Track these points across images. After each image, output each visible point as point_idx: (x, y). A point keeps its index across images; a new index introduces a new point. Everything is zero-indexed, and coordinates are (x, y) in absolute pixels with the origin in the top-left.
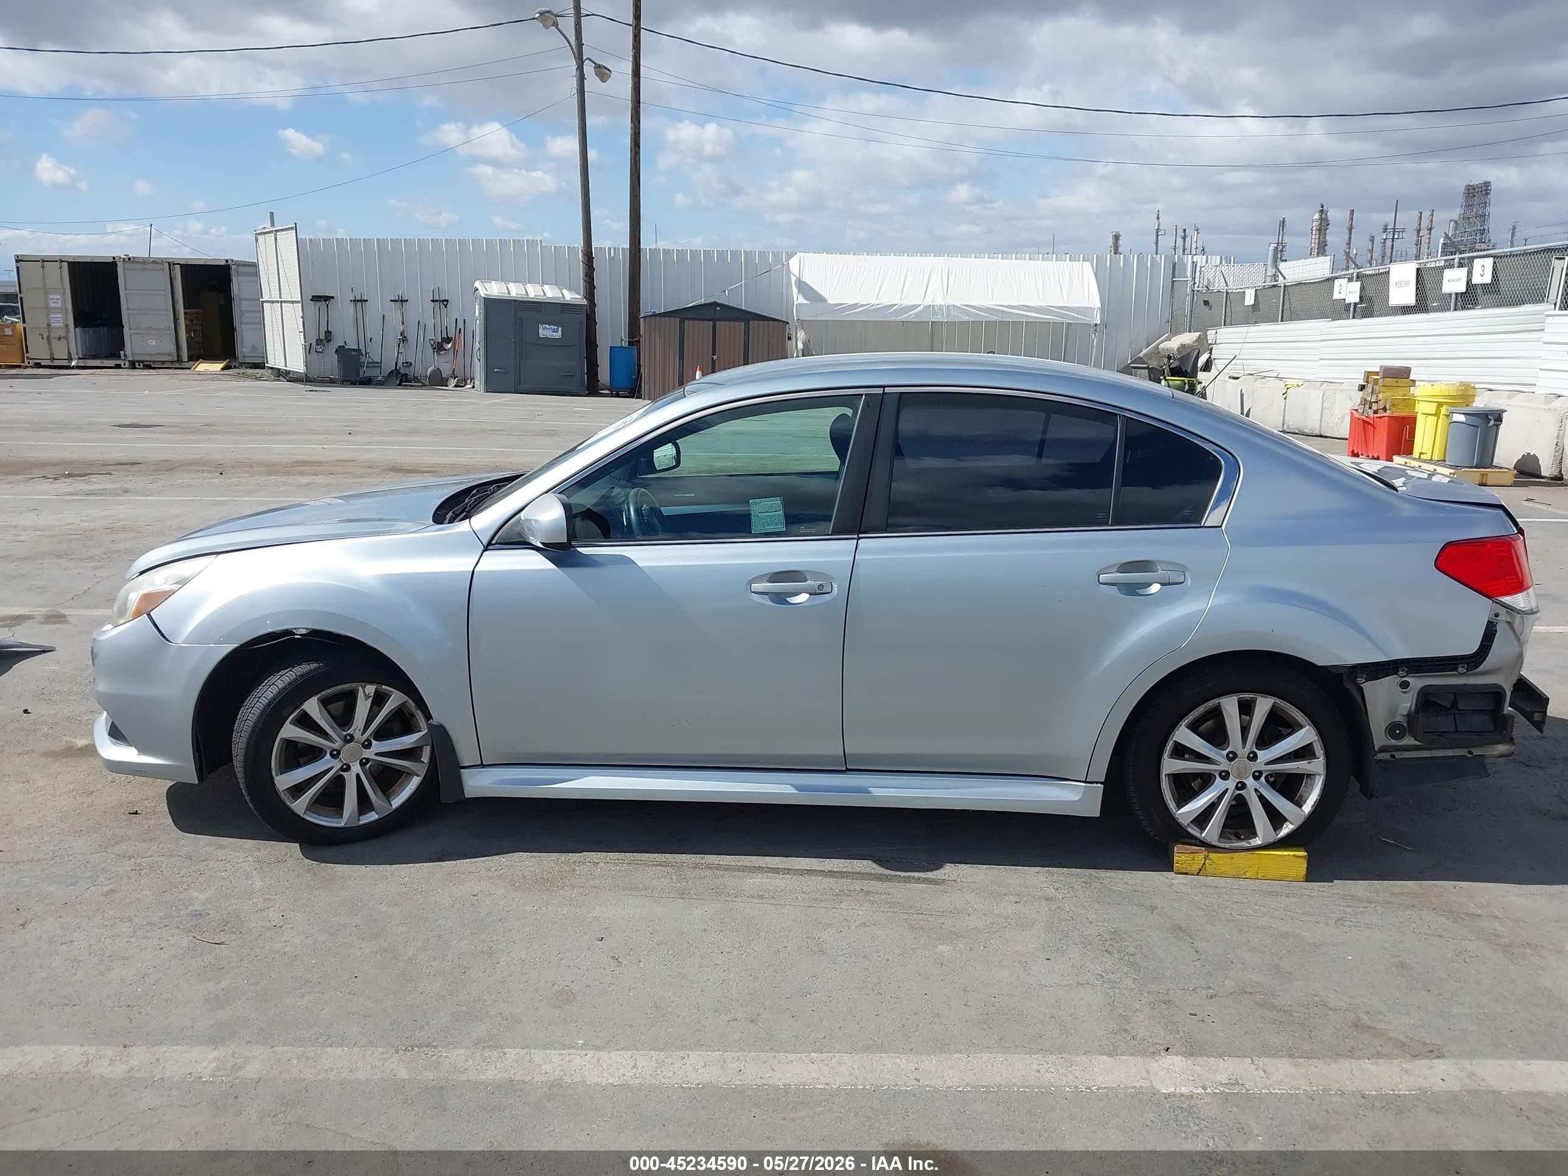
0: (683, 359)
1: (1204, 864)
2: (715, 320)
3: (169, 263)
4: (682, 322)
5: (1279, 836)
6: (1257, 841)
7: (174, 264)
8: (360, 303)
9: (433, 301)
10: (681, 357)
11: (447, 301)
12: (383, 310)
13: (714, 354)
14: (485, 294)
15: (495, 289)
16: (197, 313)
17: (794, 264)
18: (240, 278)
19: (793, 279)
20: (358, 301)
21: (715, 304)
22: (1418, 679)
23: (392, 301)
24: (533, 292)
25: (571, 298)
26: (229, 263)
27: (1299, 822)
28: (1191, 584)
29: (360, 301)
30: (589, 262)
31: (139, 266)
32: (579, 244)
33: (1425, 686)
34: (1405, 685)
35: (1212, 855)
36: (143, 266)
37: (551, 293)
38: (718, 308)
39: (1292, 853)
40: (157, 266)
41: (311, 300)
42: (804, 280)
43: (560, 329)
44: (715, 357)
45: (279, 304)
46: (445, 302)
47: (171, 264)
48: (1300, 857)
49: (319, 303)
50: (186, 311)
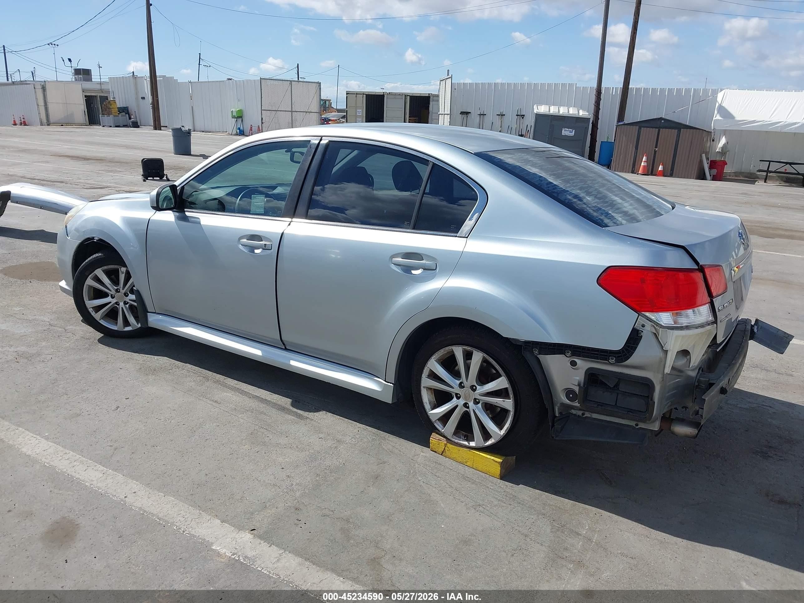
0: (637, 149)
1: (445, 449)
2: (659, 128)
3: (405, 95)
4: (640, 128)
5: (486, 444)
6: (473, 444)
7: (407, 96)
8: (482, 116)
9: (517, 115)
10: (637, 148)
11: (524, 115)
12: (492, 119)
13: (656, 147)
14: (537, 112)
15: (542, 109)
16: (415, 120)
17: (720, 96)
18: (434, 103)
19: (717, 105)
20: (481, 115)
21: (661, 119)
22: (582, 361)
23: (497, 115)
24: (563, 111)
25: (582, 115)
26: (430, 95)
27: (498, 439)
28: (438, 271)
29: (482, 115)
30: (598, 95)
31: (393, 97)
32: (595, 85)
33: (590, 368)
34: (573, 364)
35: (449, 445)
36: (395, 97)
37: (573, 111)
38: (663, 121)
39: (493, 458)
40: (400, 97)
41: (460, 114)
42: (723, 105)
43: (574, 131)
44: (657, 149)
45: (443, 115)
46: (523, 116)
47: (406, 96)
48: (496, 462)
49: (463, 115)
50: (410, 118)
